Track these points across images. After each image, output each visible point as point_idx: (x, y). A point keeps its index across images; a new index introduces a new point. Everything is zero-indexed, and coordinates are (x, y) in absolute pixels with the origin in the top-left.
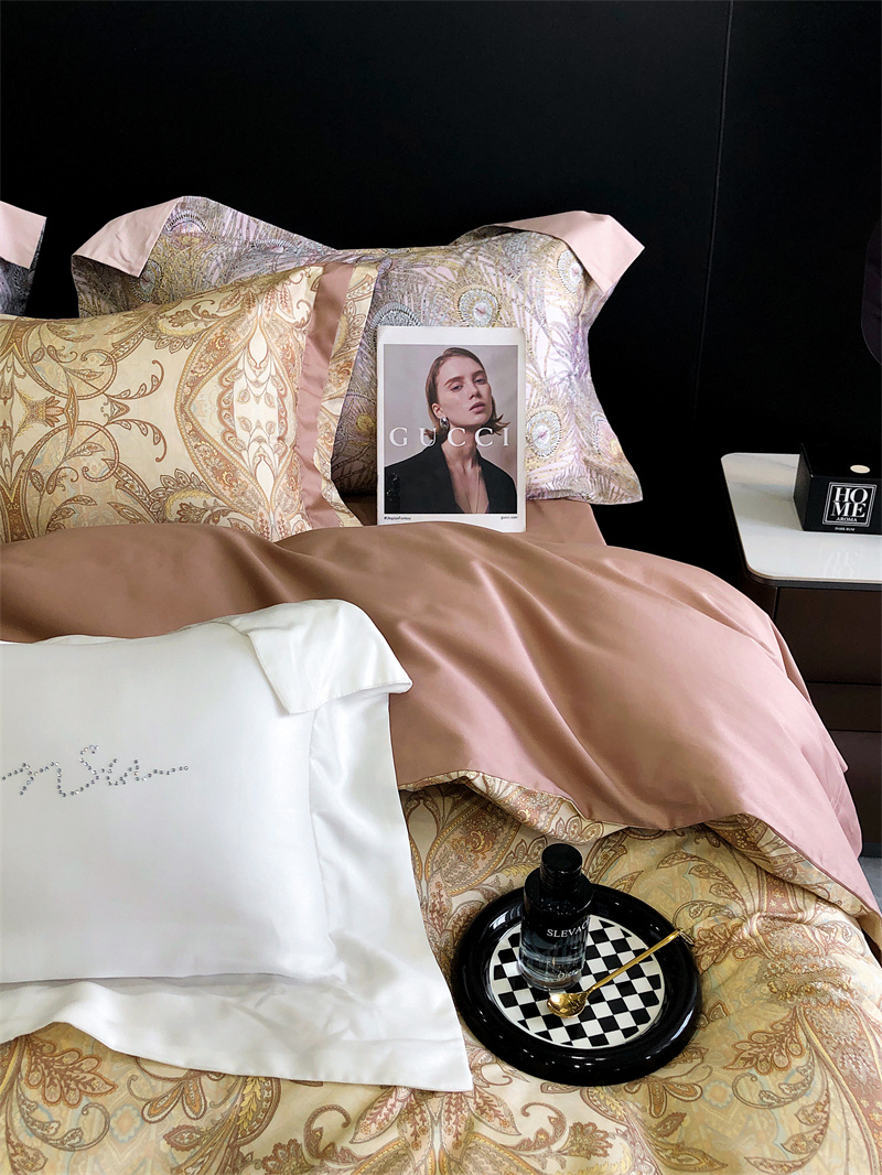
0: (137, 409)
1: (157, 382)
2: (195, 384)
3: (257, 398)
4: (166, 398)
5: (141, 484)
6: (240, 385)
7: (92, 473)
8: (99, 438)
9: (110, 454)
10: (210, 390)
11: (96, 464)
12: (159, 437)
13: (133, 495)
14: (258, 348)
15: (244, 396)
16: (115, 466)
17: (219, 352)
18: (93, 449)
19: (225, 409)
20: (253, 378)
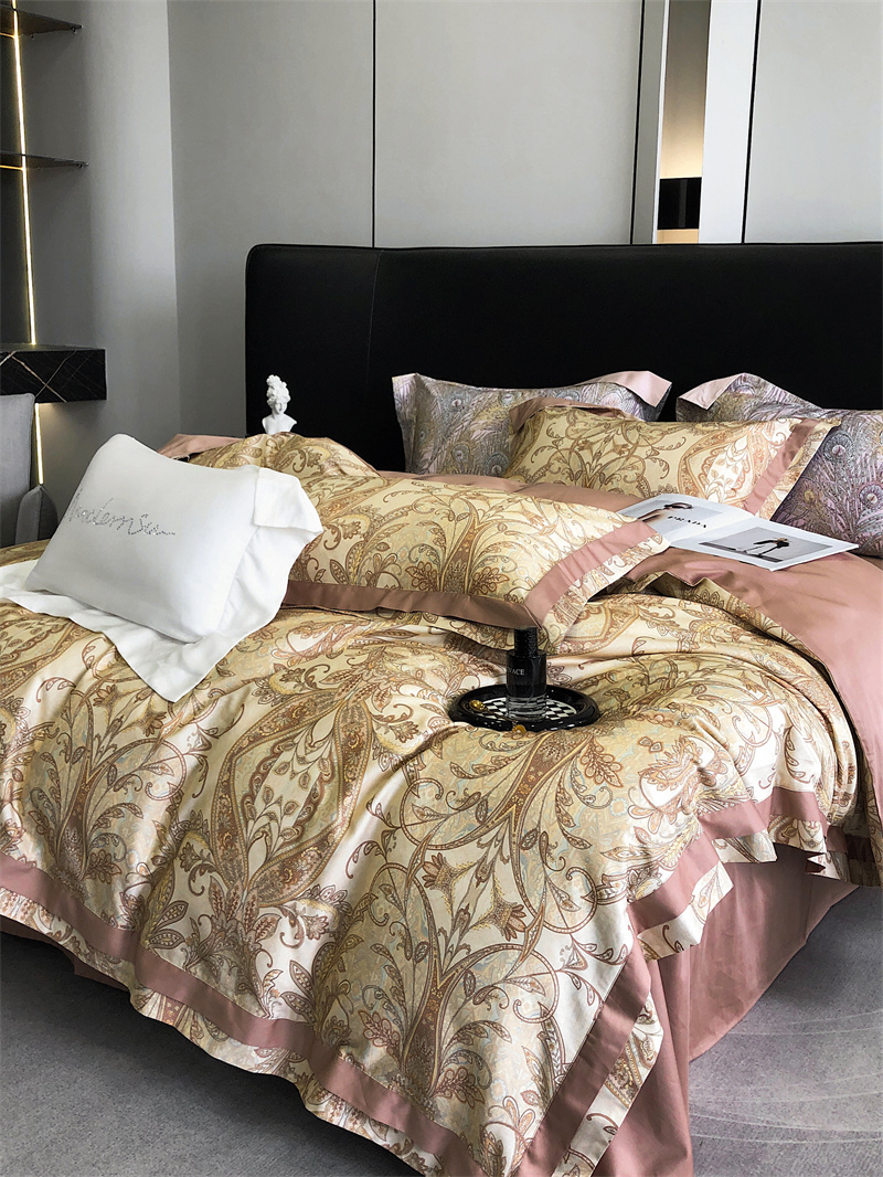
0: (663, 455)
1: (679, 445)
2: (698, 450)
3: (728, 466)
4: (681, 452)
5: (648, 487)
6: (721, 456)
7: (627, 479)
8: (639, 464)
9: (640, 472)
10: (705, 454)
11: (631, 475)
12: (668, 467)
13: (642, 493)
14: (741, 444)
15: (721, 462)
16: (640, 477)
17: (718, 442)
18: (633, 468)
19: (707, 464)
20: (731, 456)
